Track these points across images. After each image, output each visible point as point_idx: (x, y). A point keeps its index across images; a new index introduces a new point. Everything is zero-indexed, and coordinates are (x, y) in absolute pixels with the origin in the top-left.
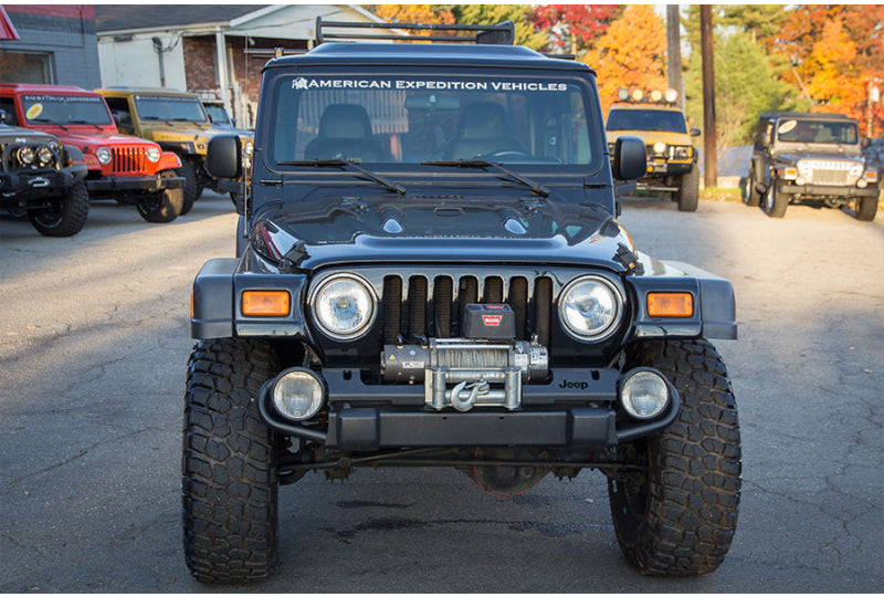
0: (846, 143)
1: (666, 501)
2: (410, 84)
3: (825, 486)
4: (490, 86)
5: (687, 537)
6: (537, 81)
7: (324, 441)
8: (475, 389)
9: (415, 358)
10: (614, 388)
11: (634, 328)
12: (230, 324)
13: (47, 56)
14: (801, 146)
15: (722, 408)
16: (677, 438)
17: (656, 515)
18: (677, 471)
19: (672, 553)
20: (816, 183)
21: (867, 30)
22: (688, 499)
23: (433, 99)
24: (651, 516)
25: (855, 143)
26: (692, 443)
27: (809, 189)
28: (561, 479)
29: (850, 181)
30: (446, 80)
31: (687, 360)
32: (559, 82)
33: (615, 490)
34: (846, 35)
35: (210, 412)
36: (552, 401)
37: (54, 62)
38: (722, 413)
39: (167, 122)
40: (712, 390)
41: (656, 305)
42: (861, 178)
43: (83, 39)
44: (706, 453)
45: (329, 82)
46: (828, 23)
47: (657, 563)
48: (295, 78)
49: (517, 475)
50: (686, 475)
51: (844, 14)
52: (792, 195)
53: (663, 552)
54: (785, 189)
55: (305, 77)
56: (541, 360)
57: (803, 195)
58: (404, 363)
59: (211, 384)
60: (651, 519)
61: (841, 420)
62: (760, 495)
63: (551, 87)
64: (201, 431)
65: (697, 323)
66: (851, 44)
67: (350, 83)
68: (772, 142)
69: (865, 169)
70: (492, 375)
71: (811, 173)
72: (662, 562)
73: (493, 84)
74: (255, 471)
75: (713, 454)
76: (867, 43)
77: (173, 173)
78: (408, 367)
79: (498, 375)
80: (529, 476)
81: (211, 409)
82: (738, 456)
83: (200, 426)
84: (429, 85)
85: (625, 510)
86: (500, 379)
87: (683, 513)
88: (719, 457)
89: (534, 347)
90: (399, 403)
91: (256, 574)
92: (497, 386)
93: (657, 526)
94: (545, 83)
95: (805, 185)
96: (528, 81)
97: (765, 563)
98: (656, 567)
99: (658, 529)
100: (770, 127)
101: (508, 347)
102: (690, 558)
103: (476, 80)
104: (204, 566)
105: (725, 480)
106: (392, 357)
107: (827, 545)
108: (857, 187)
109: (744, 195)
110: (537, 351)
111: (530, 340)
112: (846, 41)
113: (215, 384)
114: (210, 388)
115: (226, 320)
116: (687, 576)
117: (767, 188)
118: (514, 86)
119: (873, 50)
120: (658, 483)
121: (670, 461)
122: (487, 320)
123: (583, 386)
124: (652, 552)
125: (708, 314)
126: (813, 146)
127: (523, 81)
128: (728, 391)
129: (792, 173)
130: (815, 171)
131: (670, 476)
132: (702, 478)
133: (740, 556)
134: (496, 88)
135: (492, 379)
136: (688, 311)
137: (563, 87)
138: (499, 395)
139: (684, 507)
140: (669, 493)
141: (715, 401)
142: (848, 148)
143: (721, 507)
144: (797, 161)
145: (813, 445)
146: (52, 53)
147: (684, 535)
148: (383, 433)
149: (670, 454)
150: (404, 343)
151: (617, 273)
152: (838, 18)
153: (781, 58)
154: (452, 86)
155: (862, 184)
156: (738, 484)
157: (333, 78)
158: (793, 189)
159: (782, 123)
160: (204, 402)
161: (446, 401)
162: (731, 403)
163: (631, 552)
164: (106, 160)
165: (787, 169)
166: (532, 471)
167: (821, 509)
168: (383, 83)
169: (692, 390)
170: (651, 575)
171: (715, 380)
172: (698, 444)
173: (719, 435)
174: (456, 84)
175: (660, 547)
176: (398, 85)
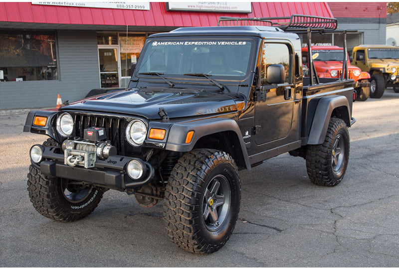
2: (190, 43)
4: (217, 43)
6: (235, 41)
8: (77, 159)
13: (361, 34)
23: (196, 49)
30: (202, 41)
32: (243, 41)
37: (363, 36)
39: (381, 59)
43: (379, 26)
45: (164, 43)
55: (157, 41)
56: (107, 151)
63: (240, 43)
67: (170, 43)
77: (367, 81)
84: (196, 43)
94: (238, 42)
96: (231, 41)
101: (94, 144)
103: (212, 41)
118: (226, 43)
122: (89, 133)
123: (115, 162)
134: (219, 44)
135: (83, 155)
136: (163, 137)
137: (244, 43)
146: (363, 32)
164: (334, 75)
168: (181, 43)
174: (205, 43)
176: (186, 43)
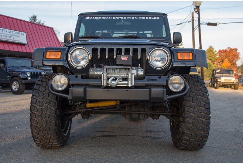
0: (231, 74)
1: (185, 123)
2: (117, 18)
3: (235, 130)
4: (138, 18)
5: (192, 135)
6: (151, 17)
7: (68, 97)
8: (117, 79)
9: (99, 71)
10: (166, 81)
11: (173, 64)
12: (42, 61)
14: (221, 75)
15: (204, 93)
16: (189, 102)
17: (182, 128)
18: (189, 113)
19: (188, 141)
20: (225, 82)
21: (233, 61)
22: (193, 122)
23: (123, 21)
24: (181, 128)
25: (233, 74)
26: (194, 104)
27: (223, 83)
28: (154, 120)
29: (232, 81)
30: (126, 17)
31: (192, 79)
32: (157, 17)
33: (172, 125)
34: (228, 61)
35: (39, 92)
36: (144, 85)
38: (203, 94)
40: (200, 88)
41: (180, 56)
42: (234, 81)
44: (198, 107)
45: (95, 18)
46: (225, 59)
47: (183, 145)
48: (86, 17)
49: (139, 117)
50: (192, 114)
51: (228, 58)
52: (220, 84)
53: (185, 141)
54: (218, 83)
55: (89, 17)
56: (141, 73)
57: (222, 84)
58: (95, 73)
59: (41, 84)
60: (181, 129)
61: (237, 118)
62: (216, 132)
63: (155, 18)
64: (36, 97)
65: (194, 62)
66: (230, 63)
67: (101, 18)
68: (215, 74)
69: (235, 79)
70: (124, 75)
71: (224, 80)
72: (185, 144)
73: (139, 17)
74: (51, 110)
75: (201, 107)
76: (233, 63)
78: (97, 74)
79: (125, 76)
80: (143, 117)
81: (39, 91)
82: (209, 108)
83: (35, 96)
84: (122, 18)
85: (174, 130)
86: (126, 77)
87: (191, 127)
88: (203, 108)
89: (139, 68)
90: (92, 85)
91: (54, 145)
92: (125, 79)
93: (183, 132)
94: (153, 17)
95: (223, 82)
96: (149, 17)
97: (219, 148)
98: (183, 146)
99: (183, 133)
100: (215, 71)
101: (130, 67)
102: (194, 143)
103: (134, 17)
104: (38, 141)
105: (205, 116)
106: (92, 71)
107: (238, 144)
108: (234, 82)
109: (210, 85)
110: (140, 70)
111: (138, 66)
112: (229, 63)
113: (42, 84)
114: (40, 85)
115: (41, 60)
116: (194, 150)
117: (215, 83)
118: (145, 18)
119: (234, 64)
120: (182, 117)
121: (186, 109)
122: (123, 58)
123: (155, 80)
124: (181, 141)
125: (198, 59)
126: (224, 75)
127: (147, 17)
128: (205, 88)
129: (220, 80)
130: (225, 79)
131: (186, 114)
132: (197, 115)
133: (211, 146)
134: (140, 18)
135: (123, 77)
136: (191, 58)
137: (158, 18)
138: (126, 82)
139: (191, 125)
140: (186, 120)
141: (201, 91)
142: (231, 75)
143: (204, 125)
144: (220, 77)
145: (230, 122)
147: (191, 135)
148: (88, 95)
149: (186, 107)
150: (96, 67)
151: (168, 47)
152: (227, 58)
153: (216, 66)
154: (128, 18)
155: (235, 82)
156: (209, 118)
157: (96, 17)
158: (220, 83)
159: (217, 70)
160: (37, 89)
161: (107, 84)
162: (207, 92)
163: (175, 142)
165: (219, 79)
166: (144, 115)
167: (235, 135)
168: (109, 18)
169: (194, 87)
170: (182, 149)
171: (201, 85)
172: (196, 104)
173: (203, 101)
175: (184, 139)
176: (114, 18)
